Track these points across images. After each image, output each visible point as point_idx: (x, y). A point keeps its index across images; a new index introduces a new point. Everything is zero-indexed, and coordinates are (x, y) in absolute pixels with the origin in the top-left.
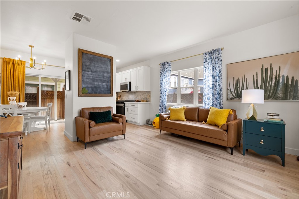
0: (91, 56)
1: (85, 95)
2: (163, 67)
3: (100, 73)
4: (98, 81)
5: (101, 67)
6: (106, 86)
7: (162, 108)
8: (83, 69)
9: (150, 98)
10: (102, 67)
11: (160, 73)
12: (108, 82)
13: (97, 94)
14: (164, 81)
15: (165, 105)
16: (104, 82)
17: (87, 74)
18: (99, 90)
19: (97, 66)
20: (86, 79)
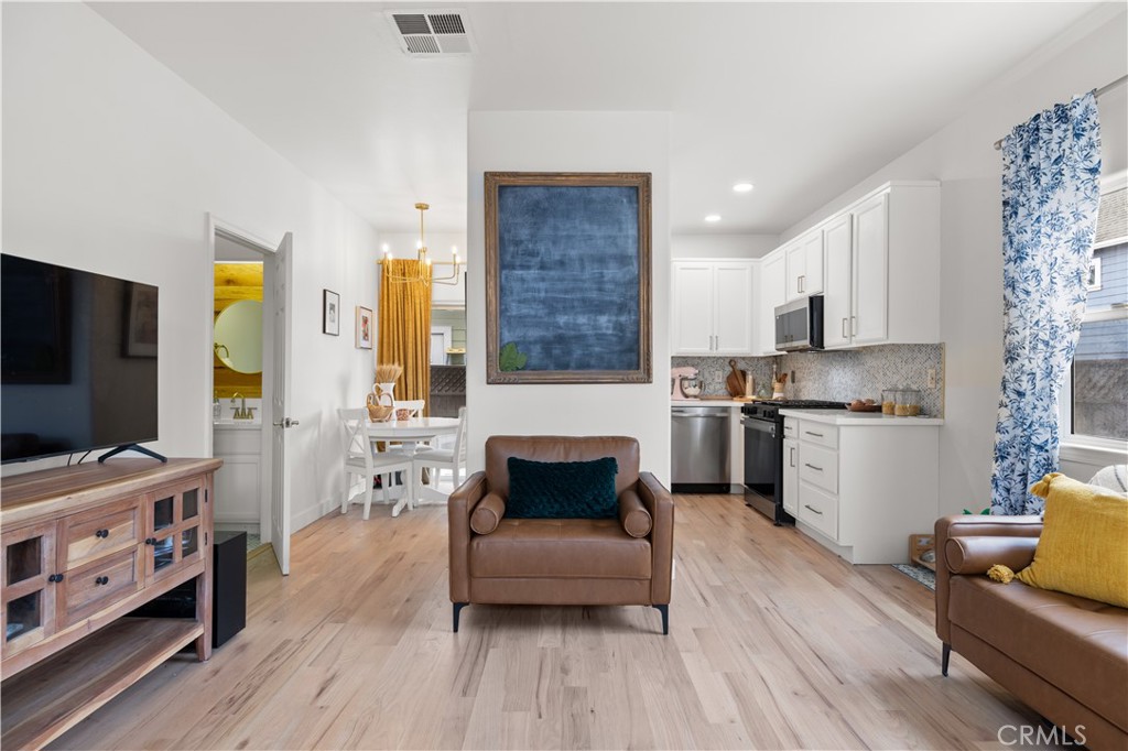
0: (539, 194)
1: (513, 377)
2: (1027, 157)
3: (583, 268)
4: (573, 307)
5: (585, 237)
6: (614, 329)
7: (1019, 467)
8: (502, 260)
9: (942, 390)
10: (590, 238)
11: (1005, 203)
12: (622, 308)
13: (570, 371)
14: (1038, 259)
15: (1040, 448)
16: (601, 312)
17: (523, 280)
18: (577, 352)
19: (569, 237)
20: (520, 302)
